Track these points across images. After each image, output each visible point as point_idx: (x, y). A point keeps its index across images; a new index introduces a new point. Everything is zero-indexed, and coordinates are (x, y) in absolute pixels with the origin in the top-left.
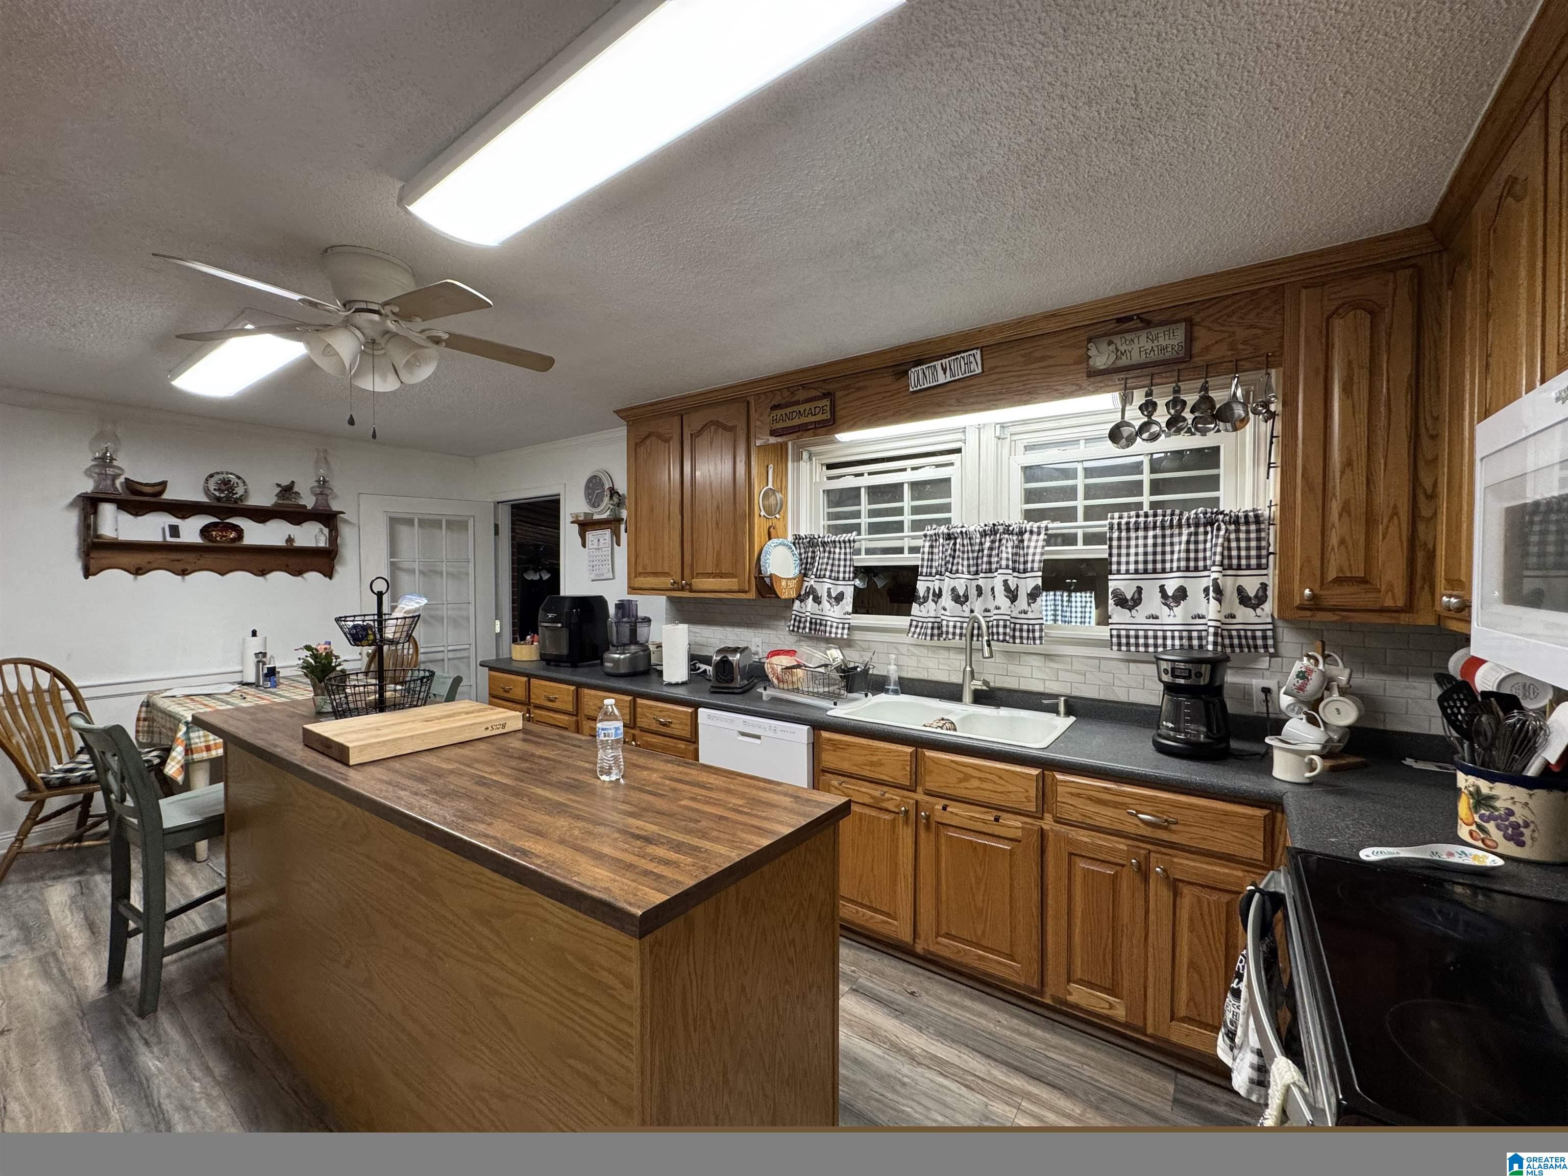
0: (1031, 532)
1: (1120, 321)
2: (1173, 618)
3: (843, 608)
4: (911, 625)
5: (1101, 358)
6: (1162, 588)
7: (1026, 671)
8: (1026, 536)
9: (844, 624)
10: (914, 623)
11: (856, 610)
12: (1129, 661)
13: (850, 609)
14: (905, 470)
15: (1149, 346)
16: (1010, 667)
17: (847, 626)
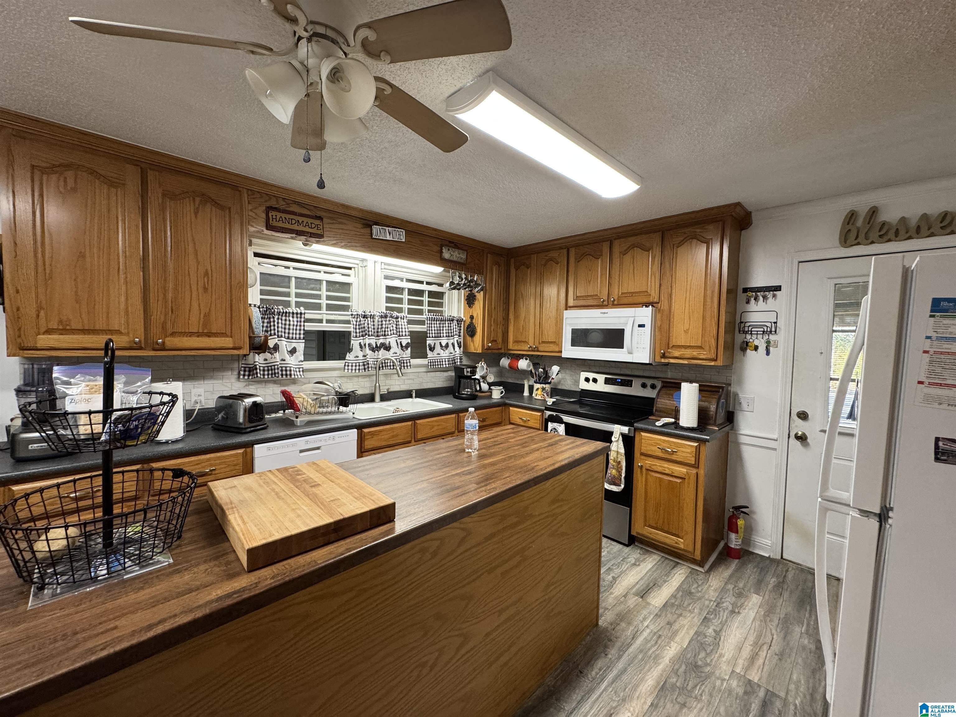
0: (401, 318)
1: (450, 242)
2: (445, 354)
3: (297, 358)
4: (345, 365)
5: (446, 255)
6: (440, 343)
7: (392, 382)
8: (399, 319)
9: (299, 368)
10: (347, 364)
11: (305, 360)
12: (427, 372)
13: (302, 358)
14: (320, 272)
15: (458, 255)
16: (387, 382)
17: (301, 369)
